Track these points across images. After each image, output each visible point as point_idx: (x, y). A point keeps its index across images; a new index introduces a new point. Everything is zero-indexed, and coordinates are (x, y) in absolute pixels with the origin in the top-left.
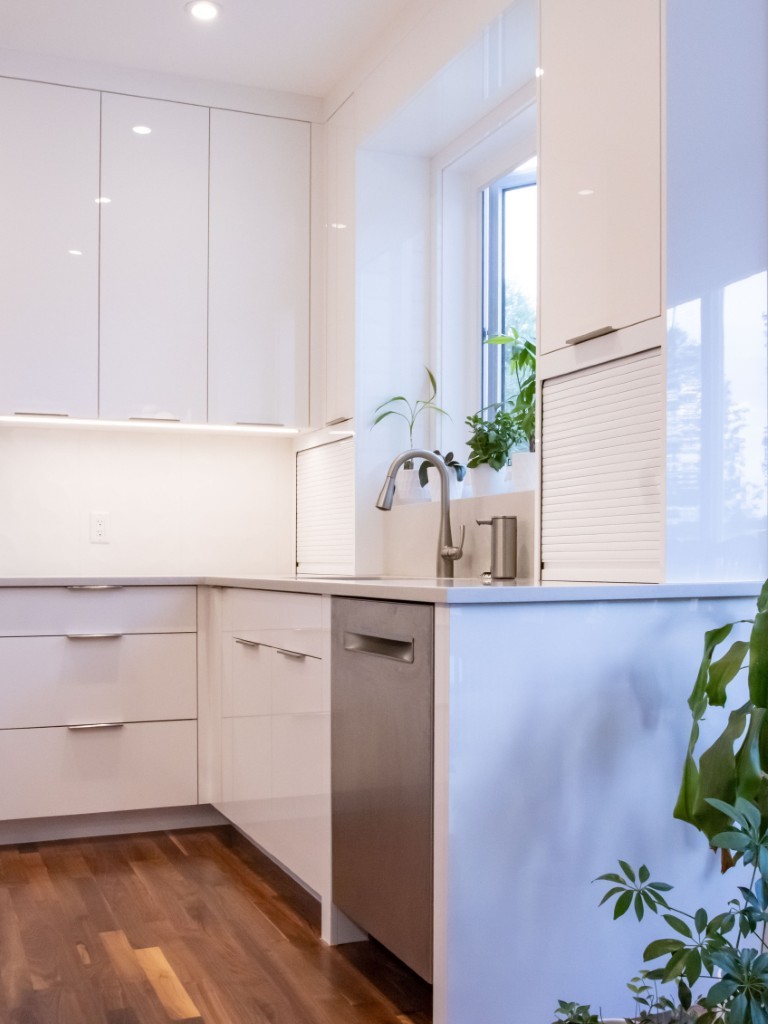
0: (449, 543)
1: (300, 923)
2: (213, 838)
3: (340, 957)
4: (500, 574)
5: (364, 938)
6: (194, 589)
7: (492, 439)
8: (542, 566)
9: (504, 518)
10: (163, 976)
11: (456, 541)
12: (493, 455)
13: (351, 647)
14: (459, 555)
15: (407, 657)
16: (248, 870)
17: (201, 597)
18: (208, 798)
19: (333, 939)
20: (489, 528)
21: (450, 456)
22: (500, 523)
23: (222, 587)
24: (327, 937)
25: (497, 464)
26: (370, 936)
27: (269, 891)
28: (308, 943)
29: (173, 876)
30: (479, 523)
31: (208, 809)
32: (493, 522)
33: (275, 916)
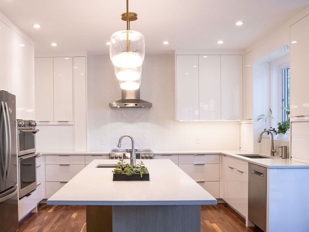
0: (274, 149)
1: (242, 223)
2: (222, 205)
3: (249, 229)
4: (283, 158)
5: (255, 226)
6: (219, 155)
7: (283, 128)
8: (291, 157)
9: (284, 146)
10: (217, 228)
11: (275, 149)
12: (283, 131)
13: (252, 172)
14: (275, 152)
15: (262, 176)
16: (230, 212)
17: (220, 157)
18: (221, 197)
19: (248, 226)
20: (281, 148)
21: (274, 129)
22: (283, 147)
23: (225, 155)
24: (247, 225)
25: (284, 133)
26: (255, 225)
27: (235, 216)
28: (243, 226)
29: (215, 212)
30: (279, 147)
31: (221, 199)
32: (282, 147)
33: (237, 221)
